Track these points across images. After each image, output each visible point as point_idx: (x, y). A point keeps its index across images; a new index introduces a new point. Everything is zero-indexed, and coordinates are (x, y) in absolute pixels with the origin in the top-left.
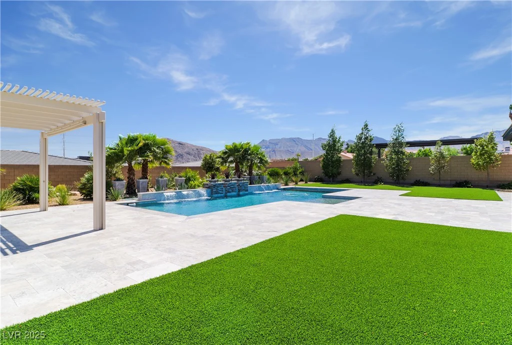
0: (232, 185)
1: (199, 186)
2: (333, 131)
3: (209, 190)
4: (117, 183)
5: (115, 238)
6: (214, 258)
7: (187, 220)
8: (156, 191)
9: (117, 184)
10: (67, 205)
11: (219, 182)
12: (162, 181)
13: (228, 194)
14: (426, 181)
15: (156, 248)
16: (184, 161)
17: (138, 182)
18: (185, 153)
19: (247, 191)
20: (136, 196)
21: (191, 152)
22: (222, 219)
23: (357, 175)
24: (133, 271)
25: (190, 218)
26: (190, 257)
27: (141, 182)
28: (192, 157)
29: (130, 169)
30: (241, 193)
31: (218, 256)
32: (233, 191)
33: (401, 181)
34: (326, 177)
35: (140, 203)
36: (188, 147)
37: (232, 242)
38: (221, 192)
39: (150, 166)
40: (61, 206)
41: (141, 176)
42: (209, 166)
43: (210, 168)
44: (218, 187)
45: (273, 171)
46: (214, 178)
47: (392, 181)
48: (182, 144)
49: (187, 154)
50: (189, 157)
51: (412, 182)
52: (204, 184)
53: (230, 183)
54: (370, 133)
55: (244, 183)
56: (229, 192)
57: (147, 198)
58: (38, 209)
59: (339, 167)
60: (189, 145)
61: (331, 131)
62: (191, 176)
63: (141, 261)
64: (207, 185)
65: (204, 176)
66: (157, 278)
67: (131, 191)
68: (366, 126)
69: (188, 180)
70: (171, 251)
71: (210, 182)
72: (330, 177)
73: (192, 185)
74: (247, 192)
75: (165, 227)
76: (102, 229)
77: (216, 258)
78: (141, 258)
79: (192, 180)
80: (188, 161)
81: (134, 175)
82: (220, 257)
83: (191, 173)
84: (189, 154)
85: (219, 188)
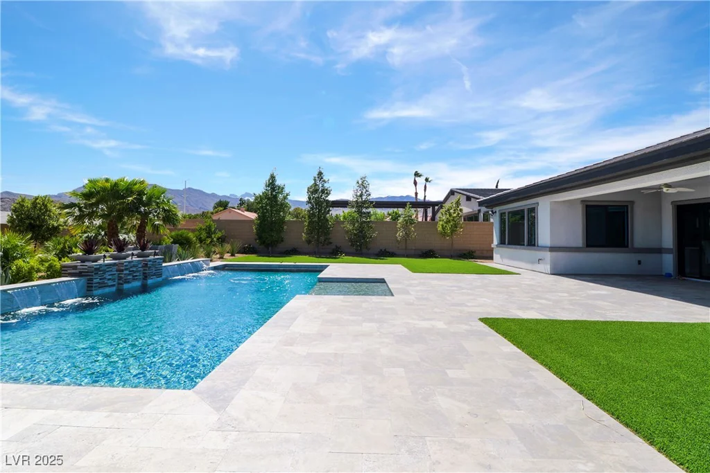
0: (134, 266)
2: (273, 177)
3: (83, 280)
11: (107, 262)
13: (126, 286)
14: (391, 250)
19: (160, 275)
23: (309, 242)
30: (150, 282)
32: (134, 279)
33: (364, 251)
34: (262, 247)
38: (110, 283)
44: (105, 272)
45: (181, 236)
47: (354, 251)
51: (377, 251)
52: (63, 267)
53: (129, 262)
54: (326, 185)
55: (154, 261)
56: (127, 282)
59: (280, 230)
61: (269, 177)
64: (75, 267)
68: (320, 174)
71: (84, 261)
72: (267, 246)
74: (160, 279)
85: (107, 275)
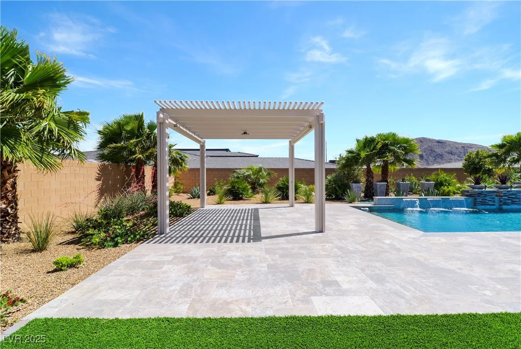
0: (513, 194)
1: (454, 193)
3: (471, 199)
4: (354, 185)
5: (327, 245)
6: (441, 313)
7: (422, 238)
8: (396, 196)
9: (354, 187)
10: (311, 203)
11: (487, 189)
12: (403, 185)
15: (363, 270)
16: (444, 161)
17: (376, 185)
18: (446, 152)
20: (372, 200)
21: (454, 150)
22: (480, 246)
24: (321, 294)
25: (426, 236)
26: (402, 297)
27: (378, 186)
28: (456, 157)
29: (369, 172)
31: (449, 312)
32: (513, 203)
35: (375, 208)
36: (449, 145)
37: (488, 293)
38: (491, 203)
39: (391, 168)
40: (306, 204)
41: (380, 178)
42: (474, 168)
43: (477, 169)
46: (479, 184)
48: (442, 143)
49: (449, 153)
50: (452, 157)
52: (463, 191)
53: (508, 191)
56: (507, 204)
57: (384, 204)
58: (288, 205)
60: (451, 143)
62: (444, 179)
63: (336, 283)
64: (468, 191)
65: (465, 179)
66: (340, 318)
67: (369, 195)
69: (439, 185)
70: (379, 279)
71: (473, 188)
73: (444, 191)
75: (387, 242)
76: (322, 232)
77: (445, 316)
78: (339, 279)
79: (446, 185)
80: (449, 162)
81: (373, 178)
82: (452, 316)
83: (443, 176)
84: (451, 153)
85: (488, 198)
